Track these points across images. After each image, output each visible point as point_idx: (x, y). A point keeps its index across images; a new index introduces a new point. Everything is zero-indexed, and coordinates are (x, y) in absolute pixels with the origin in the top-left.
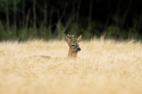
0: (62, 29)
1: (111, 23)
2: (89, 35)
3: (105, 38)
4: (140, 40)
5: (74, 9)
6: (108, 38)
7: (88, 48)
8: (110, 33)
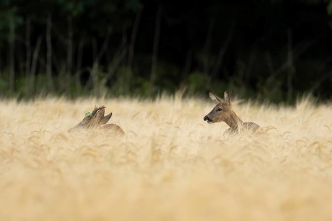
0: (100, 78)
1: (195, 66)
2: (154, 89)
3: (184, 97)
4: (250, 100)
5: (124, 40)
6: (190, 97)
7: (150, 113)
8: (193, 87)
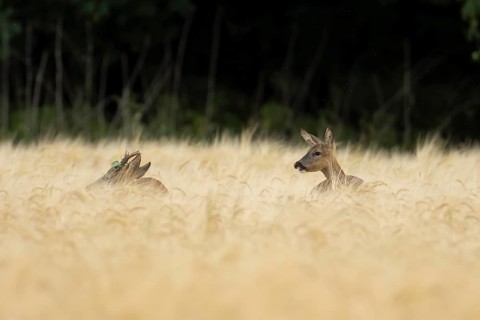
2: (210, 127)
3: (254, 138)
5: (168, 56)
7: (204, 162)
8: (267, 124)
